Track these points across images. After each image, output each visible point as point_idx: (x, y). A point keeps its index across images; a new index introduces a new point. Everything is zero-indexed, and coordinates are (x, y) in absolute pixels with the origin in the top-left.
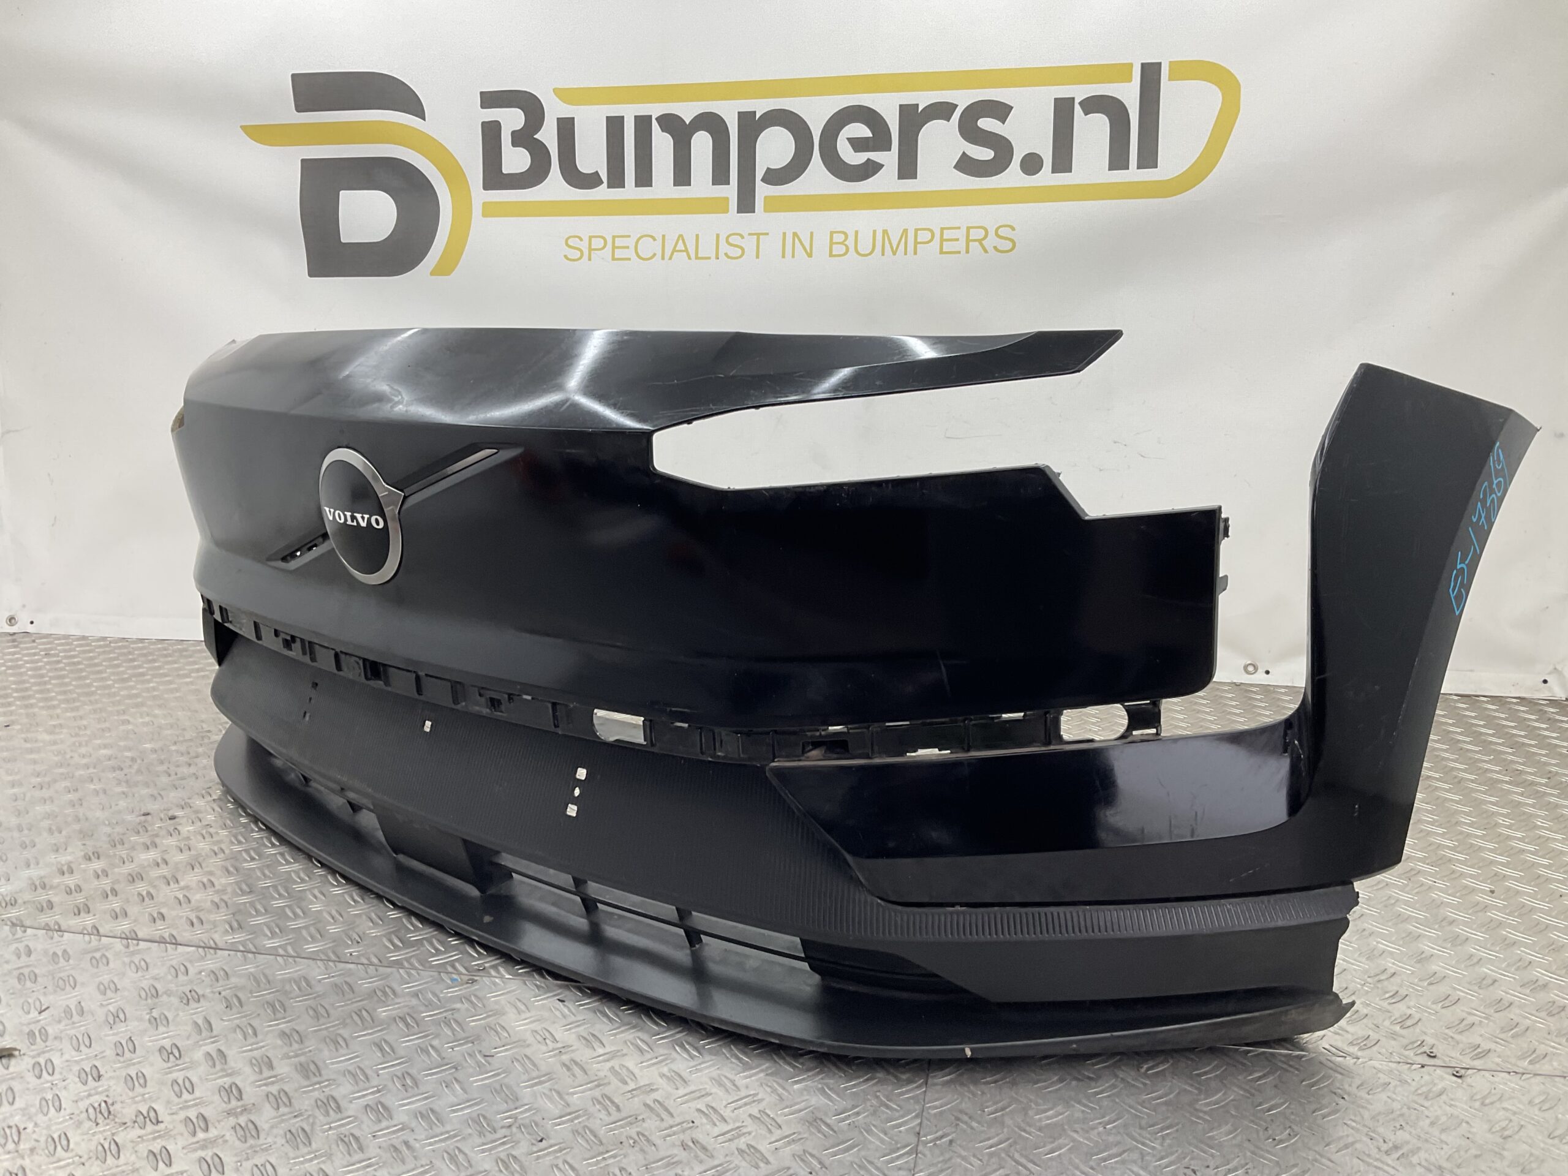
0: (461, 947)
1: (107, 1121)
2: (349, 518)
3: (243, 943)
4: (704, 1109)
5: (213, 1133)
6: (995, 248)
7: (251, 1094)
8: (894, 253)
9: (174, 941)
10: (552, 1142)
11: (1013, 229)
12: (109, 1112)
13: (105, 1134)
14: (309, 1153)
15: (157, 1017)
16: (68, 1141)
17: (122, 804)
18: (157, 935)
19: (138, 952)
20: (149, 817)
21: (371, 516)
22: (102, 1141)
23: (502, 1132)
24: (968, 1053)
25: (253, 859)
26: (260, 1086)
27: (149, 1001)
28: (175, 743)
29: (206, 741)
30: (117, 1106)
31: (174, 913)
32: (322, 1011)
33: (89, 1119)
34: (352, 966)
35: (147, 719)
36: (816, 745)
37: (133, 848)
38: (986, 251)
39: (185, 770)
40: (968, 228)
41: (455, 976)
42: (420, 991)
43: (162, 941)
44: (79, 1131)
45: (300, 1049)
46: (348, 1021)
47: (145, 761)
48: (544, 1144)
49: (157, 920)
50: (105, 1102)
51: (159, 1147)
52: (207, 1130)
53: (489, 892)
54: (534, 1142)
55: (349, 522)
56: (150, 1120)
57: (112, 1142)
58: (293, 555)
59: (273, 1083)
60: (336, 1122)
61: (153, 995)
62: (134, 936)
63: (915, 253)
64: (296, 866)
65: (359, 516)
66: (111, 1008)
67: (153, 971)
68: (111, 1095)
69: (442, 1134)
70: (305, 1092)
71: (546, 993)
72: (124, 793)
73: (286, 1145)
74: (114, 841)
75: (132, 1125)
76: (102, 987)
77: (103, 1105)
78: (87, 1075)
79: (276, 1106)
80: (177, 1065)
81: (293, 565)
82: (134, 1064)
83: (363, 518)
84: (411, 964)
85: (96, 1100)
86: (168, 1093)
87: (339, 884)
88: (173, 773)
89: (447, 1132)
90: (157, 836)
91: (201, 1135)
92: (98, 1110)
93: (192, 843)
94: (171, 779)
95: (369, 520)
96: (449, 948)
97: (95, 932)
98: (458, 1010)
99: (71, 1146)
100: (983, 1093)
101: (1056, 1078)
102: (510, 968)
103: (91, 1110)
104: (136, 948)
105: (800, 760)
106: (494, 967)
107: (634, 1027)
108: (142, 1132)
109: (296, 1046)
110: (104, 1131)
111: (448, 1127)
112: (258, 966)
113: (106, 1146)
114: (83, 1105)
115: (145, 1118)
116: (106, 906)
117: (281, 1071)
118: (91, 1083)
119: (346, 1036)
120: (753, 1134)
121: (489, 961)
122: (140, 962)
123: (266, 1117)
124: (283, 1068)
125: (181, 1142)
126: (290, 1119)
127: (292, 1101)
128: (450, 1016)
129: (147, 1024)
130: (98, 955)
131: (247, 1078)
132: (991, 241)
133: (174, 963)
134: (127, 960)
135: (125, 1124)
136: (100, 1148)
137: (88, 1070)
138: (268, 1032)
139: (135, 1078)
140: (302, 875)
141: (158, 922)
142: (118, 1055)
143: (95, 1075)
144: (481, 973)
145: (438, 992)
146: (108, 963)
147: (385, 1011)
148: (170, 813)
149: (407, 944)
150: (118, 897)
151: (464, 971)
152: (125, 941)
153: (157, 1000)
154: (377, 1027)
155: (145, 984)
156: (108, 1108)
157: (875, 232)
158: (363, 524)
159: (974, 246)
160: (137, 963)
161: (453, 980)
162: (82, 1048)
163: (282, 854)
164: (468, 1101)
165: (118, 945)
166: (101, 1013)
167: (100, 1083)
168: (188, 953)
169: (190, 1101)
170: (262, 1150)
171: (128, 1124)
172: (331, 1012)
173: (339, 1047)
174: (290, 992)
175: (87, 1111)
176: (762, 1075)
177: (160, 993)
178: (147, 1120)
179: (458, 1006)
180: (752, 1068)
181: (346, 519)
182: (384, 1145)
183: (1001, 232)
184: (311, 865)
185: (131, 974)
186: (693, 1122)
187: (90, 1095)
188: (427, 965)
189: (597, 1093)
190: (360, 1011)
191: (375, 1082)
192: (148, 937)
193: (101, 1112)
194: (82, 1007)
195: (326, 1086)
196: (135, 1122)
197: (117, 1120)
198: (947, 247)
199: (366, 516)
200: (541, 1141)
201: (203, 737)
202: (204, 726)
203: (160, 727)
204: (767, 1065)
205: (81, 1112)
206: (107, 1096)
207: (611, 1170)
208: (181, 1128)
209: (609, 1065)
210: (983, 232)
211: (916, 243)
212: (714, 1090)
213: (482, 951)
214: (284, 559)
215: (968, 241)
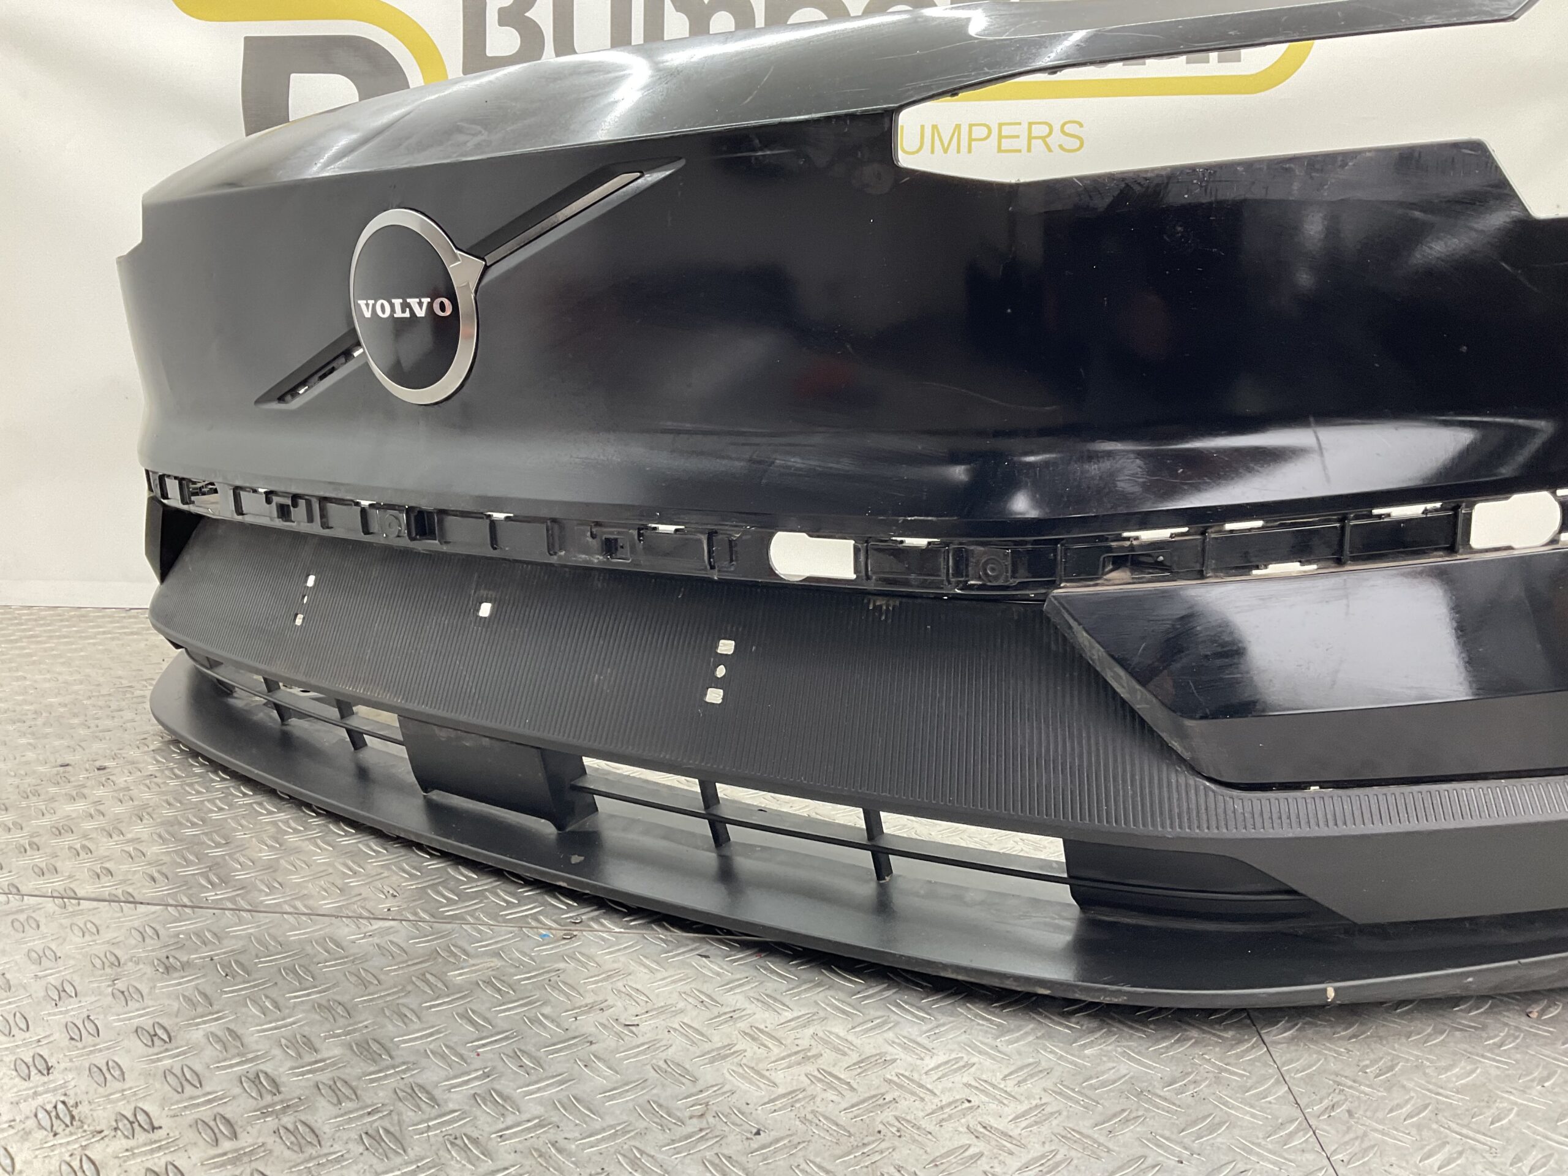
0: (540, 898)
1: (71, 1129)
2: (398, 308)
3: (232, 899)
4: (974, 1083)
5: (246, 1140)
6: (1060, 146)
7: (294, 1083)
8: (946, 151)
9: (132, 900)
10: (774, 1134)
11: (1081, 126)
12: (73, 1118)
13: (70, 1148)
14: (407, 1163)
15: (124, 989)
16: (12, 1159)
17: (30, 755)
18: (106, 892)
19: (81, 912)
20: (69, 768)
21: (433, 301)
22: (68, 1159)
23: (694, 1125)
24: (1331, 994)
25: (221, 809)
26: (303, 1074)
27: (108, 970)
28: (90, 698)
29: (128, 695)
30: (84, 1109)
31: (124, 867)
32: (370, 978)
33: (41, 1127)
34: (392, 923)
35: (48, 676)
36: (1119, 562)
37: (53, 799)
38: (1050, 150)
39: (109, 723)
40: (1030, 124)
41: (543, 932)
42: (501, 948)
43: (112, 900)
44: (27, 1145)
45: (350, 1025)
46: (410, 988)
47: (53, 714)
48: (763, 1138)
49: (102, 876)
50: (64, 1103)
51: (163, 1162)
52: (235, 1136)
53: (568, 829)
54: (749, 1136)
55: (399, 314)
56: (140, 1125)
57: (84, 1158)
58: (293, 392)
59: (322, 1069)
60: (436, 1119)
61: (112, 964)
62: (73, 895)
63: (970, 151)
64: (282, 816)
65: (413, 302)
66: (51, 979)
67: (107, 935)
68: (71, 1093)
69: (604, 1130)
70: (372, 1081)
71: (678, 947)
72: (30, 744)
73: (366, 1153)
74: (25, 792)
75: (113, 1133)
76: (34, 955)
77: (60, 1106)
78: (28, 1067)
79: (335, 1101)
80: (167, 1050)
81: (295, 404)
82: (100, 1050)
83: (420, 304)
84: (478, 919)
85: (49, 1100)
86: (160, 1088)
87: (347, 834)
88: (92, 725)
89: (612, 1127)
90: (84, 786)
91: (227, 1145)
92: (53, 1114)
93: (134, 792)
94: (91, 730)
95: (430, 305)
96: (522, 901)
97: (14, 891)
98: (564, 971)
99: (18, 1167)
100: (1348, 1051)
101: (1429, 1030)
102: (617, 920)
103: (41, 1115)
104: (77, 908)
105: (1096, 585)
106: (595, 919)
107: (819, 985)
108: (131, 1143)
109: (342, 1022)
110: (68, 1143)
111: (610, 1121)
112: (259, 926)
113: (76, 1164)
114: (27, 1108)
115: (131, 1123)
116: (24, 862)
117: (331, 1054)
118: (35, 1077)
119: (414, 1006)
120: (1065, 1113)
121: (586, 914)
122: (85, 924)
123: (324, 1116)
124: (332, 1050)
125: (197, 1155)
126: (362, 1116)
127: (359, 1092)
128: (556, 978)
129: (110, 998)
130: (22, 917)
131: (279, 1066)
132: (1056, 139)
133: (136, 924)
134: (66, 922)
135: (101, 1132)
136: (64, 1167)
137: (29, 1060)
138: (295, 1005)
139: (104, 1069)
140: (293, 824)
141: (104, 879)
142: (72, 1039)
143: (42, 1066)
144: (578, 927)
145: (528, 952)
146: (38, 926)
147: (461, 974)
148: (98, 764)
149: (463, 897)
150: (41, 852)
151: (554, 925)
152: (58, 901)
153: (119, 970)
154: (453, 994)
155: (99, 949)
156: (70, 1112)
157: (923, 127)
158: (421, 313)
159: (1037, 144)
160: (82, 926)
161: (542, 936)
162: (15, 1031)
163: (260, 804)
164: (627, 1084)
165: (50, 905)
166: (38, 989)
167: (51, 1077)
168: (154, 913)
169: (198, 1097)
170: (331, 1161)
171: (105, 1133)
172: (382, 977)
173: (406, 1020)
174: (315, 956)
175: (36, 1116)
176: (1031, 1038)
177: (122, 962)
178: (136, 1125)
179: (562, 965)
180: (1009, 1031)
181: (393, 310)
182: (519, 1147)
183: (1067, 128)
184: (302, 814)
185: (76, 939)
186: (969, 1101)
187: (36, 1094)
188: (500, 919)
189: (811, 1068)
190: (424, 975)
191: (477, 1063)
192: (93, 896)
193: (58, 1117)
194: (8, 981)
195: (404, 1071)
196: (116, 1129)
197: (86, 1127)
198: (1006, 144)
199: (426, 301)
200: (758, 1133)
201: (125, 693)
202: (123, 681)
203: (66, 682)
204: (1031, 1026)
205: (27, 1118)
206: (65, 1095)
207: (885, 1170)
208: (191, 1135)
209: (810, 1031)
210: (1047, 129)
211: (971, 140)
212: (974, 1060)
213: (571, 903)
214: (281, 399)
215: (1030, 138)
